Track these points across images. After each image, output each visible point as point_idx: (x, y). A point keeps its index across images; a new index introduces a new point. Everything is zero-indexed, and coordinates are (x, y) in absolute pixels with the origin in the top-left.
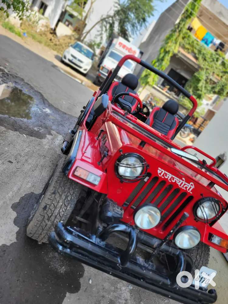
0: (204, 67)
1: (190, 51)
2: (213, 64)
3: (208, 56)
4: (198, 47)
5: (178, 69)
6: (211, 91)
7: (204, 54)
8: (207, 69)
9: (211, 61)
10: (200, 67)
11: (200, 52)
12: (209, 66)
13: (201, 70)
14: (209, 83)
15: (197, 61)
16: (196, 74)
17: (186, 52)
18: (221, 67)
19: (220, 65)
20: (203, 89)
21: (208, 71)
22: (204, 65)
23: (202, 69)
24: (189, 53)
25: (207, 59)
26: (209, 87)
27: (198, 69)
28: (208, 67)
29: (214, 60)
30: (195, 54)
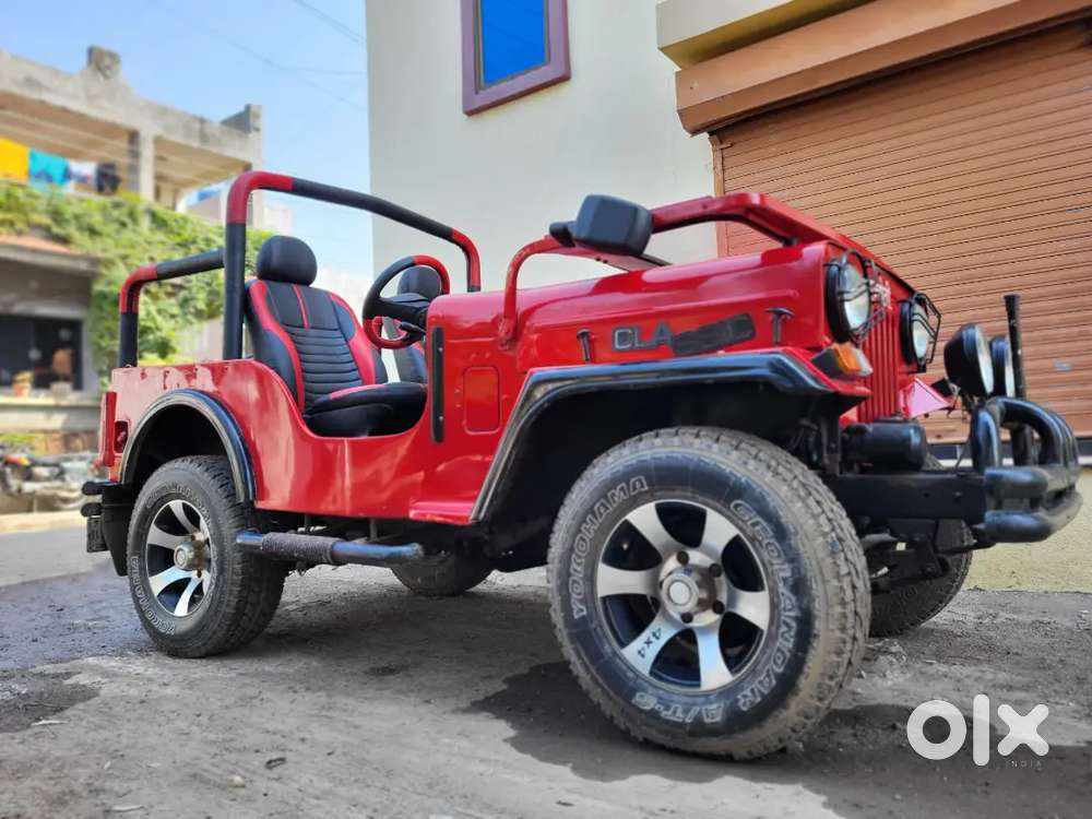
0: (109, 255)
1: (20, 225)
2: (127, 235)
3: (96, 219)
4: (41, 204)
5: (12, 304)
6: (185, 314)
7: (77, 217)
8: (124, 258)
9: (118, 232)
10: (95, 261)
11: (57, 215)
12: (124, 247)
13: (106, 266)
14: (162, 295)
15: (73, 246)
16: (98, 287)
17: (9, 234)
18: (160, 236)
19: (152, 230)
20: (159, 319)
21: (130, 261)
22: (104, 250)
23: (109, 263)
24: (20, 233)
25: (98, 227)
26: (172, 305)
27: (94, 269)
28: (123, 252)
29: (124, 225)
30: (47, 229)
